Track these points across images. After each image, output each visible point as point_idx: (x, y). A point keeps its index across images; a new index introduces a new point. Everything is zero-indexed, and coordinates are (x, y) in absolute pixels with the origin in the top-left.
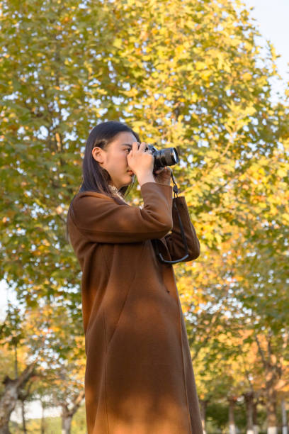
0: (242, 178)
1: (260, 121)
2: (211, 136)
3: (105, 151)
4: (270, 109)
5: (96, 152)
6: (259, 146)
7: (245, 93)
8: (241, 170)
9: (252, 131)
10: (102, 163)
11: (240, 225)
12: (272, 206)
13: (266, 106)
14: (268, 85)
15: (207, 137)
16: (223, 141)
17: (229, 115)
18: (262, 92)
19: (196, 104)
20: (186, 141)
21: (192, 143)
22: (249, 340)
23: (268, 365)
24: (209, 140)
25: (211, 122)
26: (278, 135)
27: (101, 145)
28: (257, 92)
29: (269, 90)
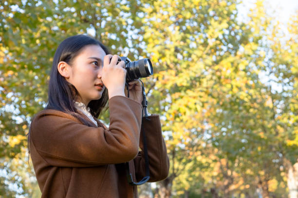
0: (216, 67)
1: (230, 32)
2: (198, 40)
3: (71, 65)
4: (237, 25)
5: (61, 66)
6: (229, 48)
7: (222, 14)
8: (216, 63)
9: (224, 38)
10: (68, 78)
11: (213, 97)
12: (234, 87)
13: (234, 23)
14: (236, 9)
15: (195, 40)
16: (205, 44)
17: (210, 27)
18: (232, 14)
19: (190, 19)
20: (182, 43)
21: (186, 44)
22: (215, 161)
23: (226, 176)
24: (197, 43)
25: (199, 31)
26: (241, 42)
27: (67, 59)
28: (229, 14)
29: (237, 13)
